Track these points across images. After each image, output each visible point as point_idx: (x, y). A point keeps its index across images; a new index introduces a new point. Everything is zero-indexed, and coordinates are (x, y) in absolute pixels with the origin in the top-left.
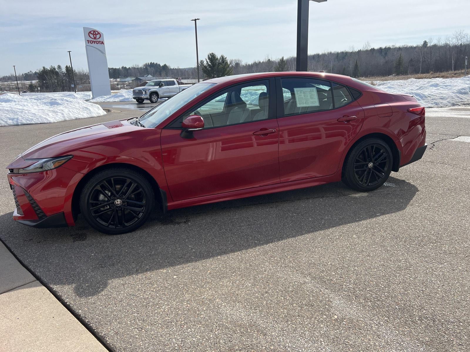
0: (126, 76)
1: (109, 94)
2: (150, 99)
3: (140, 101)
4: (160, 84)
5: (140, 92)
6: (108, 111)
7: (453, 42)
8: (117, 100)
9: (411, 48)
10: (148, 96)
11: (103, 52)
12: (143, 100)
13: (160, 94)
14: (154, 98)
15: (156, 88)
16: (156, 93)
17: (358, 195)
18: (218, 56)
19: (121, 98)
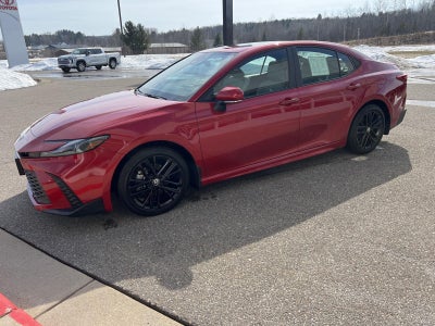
0: (38, 44)
1: (28, 62)
2: (78, 68)
3: (66, 70)
4: (86, 53)
5: (66, 61)
6: (38, 81)
7: (344, 15)
8: (39, 69)
9: (308, 20)
10: (74, 65)
11: (17, 19)
12: (69, 68)
13: (87, 62)
14: (81, 67)
15: (82, 57)
16: (83, 62)
17: (356, 159)
18: (135, 24)
19: (43, 67)
